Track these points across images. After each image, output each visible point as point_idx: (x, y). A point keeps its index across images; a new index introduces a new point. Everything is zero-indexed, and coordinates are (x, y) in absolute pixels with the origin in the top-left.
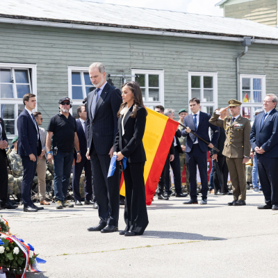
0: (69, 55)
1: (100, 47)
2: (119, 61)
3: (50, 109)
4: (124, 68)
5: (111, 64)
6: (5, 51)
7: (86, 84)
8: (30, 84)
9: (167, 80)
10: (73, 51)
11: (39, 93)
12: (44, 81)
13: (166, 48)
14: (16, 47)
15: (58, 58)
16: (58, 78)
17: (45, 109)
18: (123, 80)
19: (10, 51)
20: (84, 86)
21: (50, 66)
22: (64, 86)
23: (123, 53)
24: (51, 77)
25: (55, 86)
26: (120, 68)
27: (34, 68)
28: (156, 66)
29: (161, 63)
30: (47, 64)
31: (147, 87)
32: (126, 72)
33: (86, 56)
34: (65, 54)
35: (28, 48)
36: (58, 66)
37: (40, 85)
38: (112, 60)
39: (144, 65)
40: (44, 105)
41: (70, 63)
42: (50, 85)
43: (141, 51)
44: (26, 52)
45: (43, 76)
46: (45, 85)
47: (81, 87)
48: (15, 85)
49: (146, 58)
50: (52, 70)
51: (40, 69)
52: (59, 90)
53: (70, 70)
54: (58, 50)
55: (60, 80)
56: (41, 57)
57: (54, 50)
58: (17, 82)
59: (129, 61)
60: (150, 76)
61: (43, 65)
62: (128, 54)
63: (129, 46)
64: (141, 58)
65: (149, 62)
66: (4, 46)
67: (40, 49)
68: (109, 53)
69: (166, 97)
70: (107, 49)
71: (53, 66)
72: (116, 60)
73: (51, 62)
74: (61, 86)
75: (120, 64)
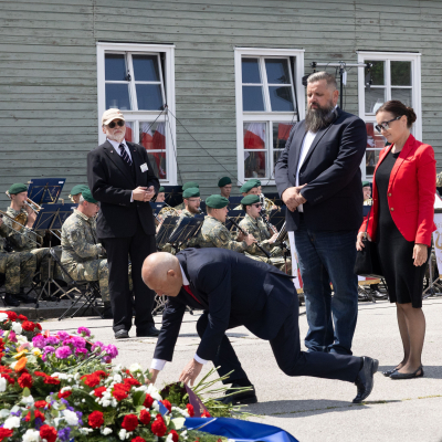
0: (236, 25)
1: (296, 9)
2: (334, 35)
3: (201, 130)
4: (343, 50)
5: (318, 42)
6: (113, 19)
7: (269, 81)
8: (161, 83)
9: (427, 72)
10: (245, 18)
11: (179, 100)
12: (188, 77)
13: (424, 10)
14: (134, 12)
15: (215, 32)
16: (216, 70)
17: (191, 130)
18: (341, 73)
19: (123, 19)
20: (265, 85)
21: (200, 47)
22: (228, 86)
23: (341, 21)
24: (202, 69)
25: (210, 85)
26: (337, 50)
27: (170, 52)
28: (405, 44)
29: (415, 38)
30: (195, 43)
31: (388, 85)
32: (347, 57)
33: (271, 26)
34: (228, 25)
35: (158, 14)
36: (216, 47)
37: (182, 85)
38: (320, 35)
39: (382, 44)
40: (188, 123)
41: (239, 40)
42: (199, 85)
43: (376, 15)
44: (154, 21)
45: (185, 68)
46: (191, 85)
47: (260, 87)
48: (132, 85)
49: (386, 29)
50: (205, 54)
51: (181, 54)
52: (218, 93)
53: (238, 54)
54: (215, 16)
55: (220, 74)
56: (182, 30)
57: (207, 16)
58: (136, 80)
59: (352, 36)
60: (393, 64)
61: (187, 46)
62: (350, 21)
63: (352, 7)
64: (377, 29)
65: (393, 37)
66: (113, 11)
67: (180, 15)
68: (314, 20)
69: (424, 105)
70: (309, 13)
71: (206, 47)
72: (327, 35)
73: (202, 39)
74: (222, 85)
75: (336, 43)
